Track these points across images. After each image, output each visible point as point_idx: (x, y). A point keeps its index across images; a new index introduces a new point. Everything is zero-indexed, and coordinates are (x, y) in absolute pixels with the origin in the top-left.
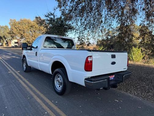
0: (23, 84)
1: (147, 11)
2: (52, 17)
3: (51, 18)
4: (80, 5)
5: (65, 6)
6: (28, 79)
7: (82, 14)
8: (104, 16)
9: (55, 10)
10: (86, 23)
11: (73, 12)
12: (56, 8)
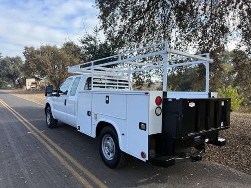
0: (53, 151)
1: (245, 29)
2: (92, 42)
3: (91, 45)
4: (137, 23)
5: (112, 26)
6: (60, 144)
7: (140, 38)
8: (174, 39)
9: (96, 31)
10: (145, 50)
11: (126, 35)
12: (98, 30)
